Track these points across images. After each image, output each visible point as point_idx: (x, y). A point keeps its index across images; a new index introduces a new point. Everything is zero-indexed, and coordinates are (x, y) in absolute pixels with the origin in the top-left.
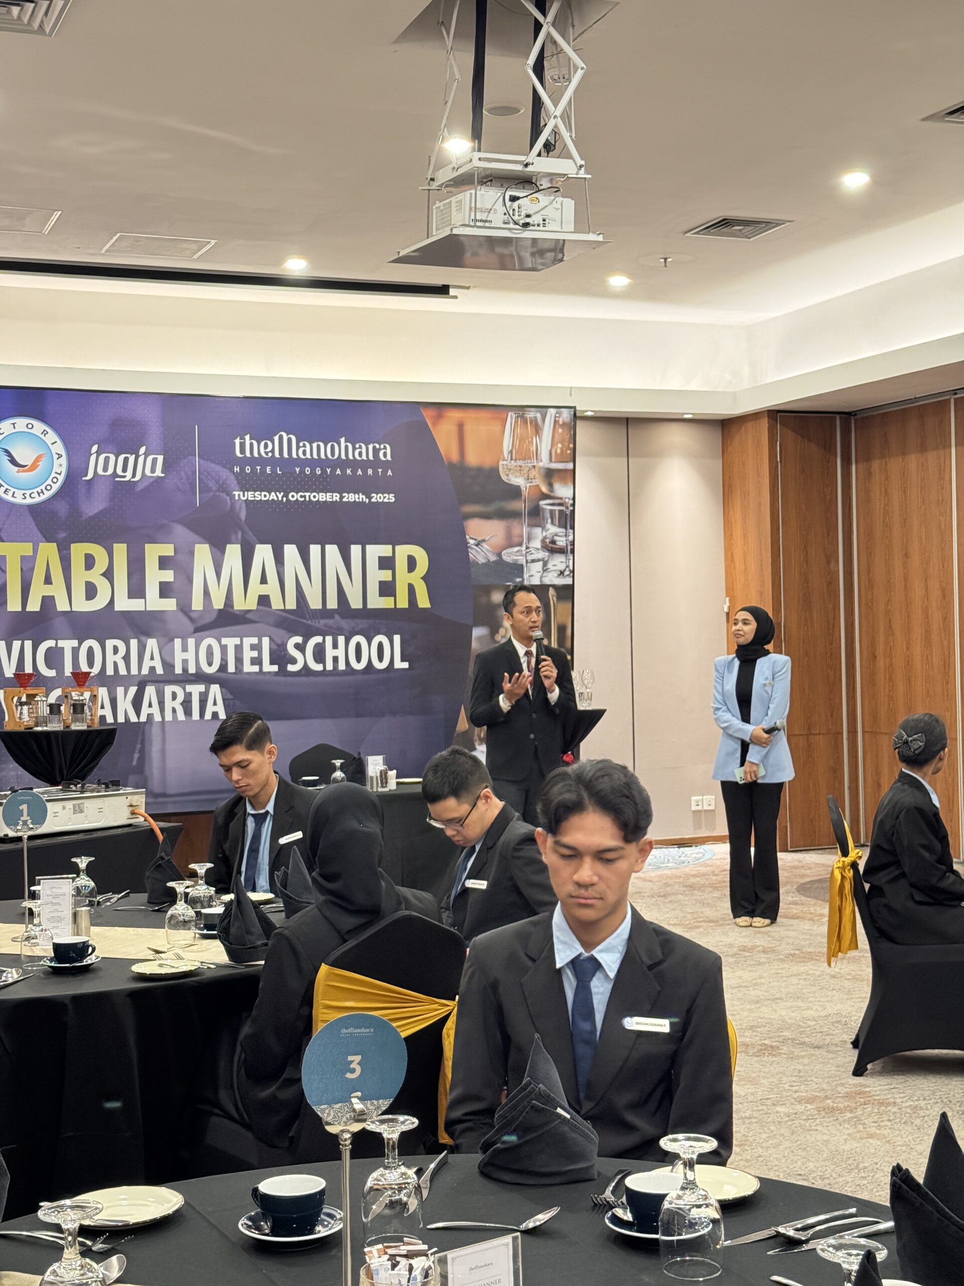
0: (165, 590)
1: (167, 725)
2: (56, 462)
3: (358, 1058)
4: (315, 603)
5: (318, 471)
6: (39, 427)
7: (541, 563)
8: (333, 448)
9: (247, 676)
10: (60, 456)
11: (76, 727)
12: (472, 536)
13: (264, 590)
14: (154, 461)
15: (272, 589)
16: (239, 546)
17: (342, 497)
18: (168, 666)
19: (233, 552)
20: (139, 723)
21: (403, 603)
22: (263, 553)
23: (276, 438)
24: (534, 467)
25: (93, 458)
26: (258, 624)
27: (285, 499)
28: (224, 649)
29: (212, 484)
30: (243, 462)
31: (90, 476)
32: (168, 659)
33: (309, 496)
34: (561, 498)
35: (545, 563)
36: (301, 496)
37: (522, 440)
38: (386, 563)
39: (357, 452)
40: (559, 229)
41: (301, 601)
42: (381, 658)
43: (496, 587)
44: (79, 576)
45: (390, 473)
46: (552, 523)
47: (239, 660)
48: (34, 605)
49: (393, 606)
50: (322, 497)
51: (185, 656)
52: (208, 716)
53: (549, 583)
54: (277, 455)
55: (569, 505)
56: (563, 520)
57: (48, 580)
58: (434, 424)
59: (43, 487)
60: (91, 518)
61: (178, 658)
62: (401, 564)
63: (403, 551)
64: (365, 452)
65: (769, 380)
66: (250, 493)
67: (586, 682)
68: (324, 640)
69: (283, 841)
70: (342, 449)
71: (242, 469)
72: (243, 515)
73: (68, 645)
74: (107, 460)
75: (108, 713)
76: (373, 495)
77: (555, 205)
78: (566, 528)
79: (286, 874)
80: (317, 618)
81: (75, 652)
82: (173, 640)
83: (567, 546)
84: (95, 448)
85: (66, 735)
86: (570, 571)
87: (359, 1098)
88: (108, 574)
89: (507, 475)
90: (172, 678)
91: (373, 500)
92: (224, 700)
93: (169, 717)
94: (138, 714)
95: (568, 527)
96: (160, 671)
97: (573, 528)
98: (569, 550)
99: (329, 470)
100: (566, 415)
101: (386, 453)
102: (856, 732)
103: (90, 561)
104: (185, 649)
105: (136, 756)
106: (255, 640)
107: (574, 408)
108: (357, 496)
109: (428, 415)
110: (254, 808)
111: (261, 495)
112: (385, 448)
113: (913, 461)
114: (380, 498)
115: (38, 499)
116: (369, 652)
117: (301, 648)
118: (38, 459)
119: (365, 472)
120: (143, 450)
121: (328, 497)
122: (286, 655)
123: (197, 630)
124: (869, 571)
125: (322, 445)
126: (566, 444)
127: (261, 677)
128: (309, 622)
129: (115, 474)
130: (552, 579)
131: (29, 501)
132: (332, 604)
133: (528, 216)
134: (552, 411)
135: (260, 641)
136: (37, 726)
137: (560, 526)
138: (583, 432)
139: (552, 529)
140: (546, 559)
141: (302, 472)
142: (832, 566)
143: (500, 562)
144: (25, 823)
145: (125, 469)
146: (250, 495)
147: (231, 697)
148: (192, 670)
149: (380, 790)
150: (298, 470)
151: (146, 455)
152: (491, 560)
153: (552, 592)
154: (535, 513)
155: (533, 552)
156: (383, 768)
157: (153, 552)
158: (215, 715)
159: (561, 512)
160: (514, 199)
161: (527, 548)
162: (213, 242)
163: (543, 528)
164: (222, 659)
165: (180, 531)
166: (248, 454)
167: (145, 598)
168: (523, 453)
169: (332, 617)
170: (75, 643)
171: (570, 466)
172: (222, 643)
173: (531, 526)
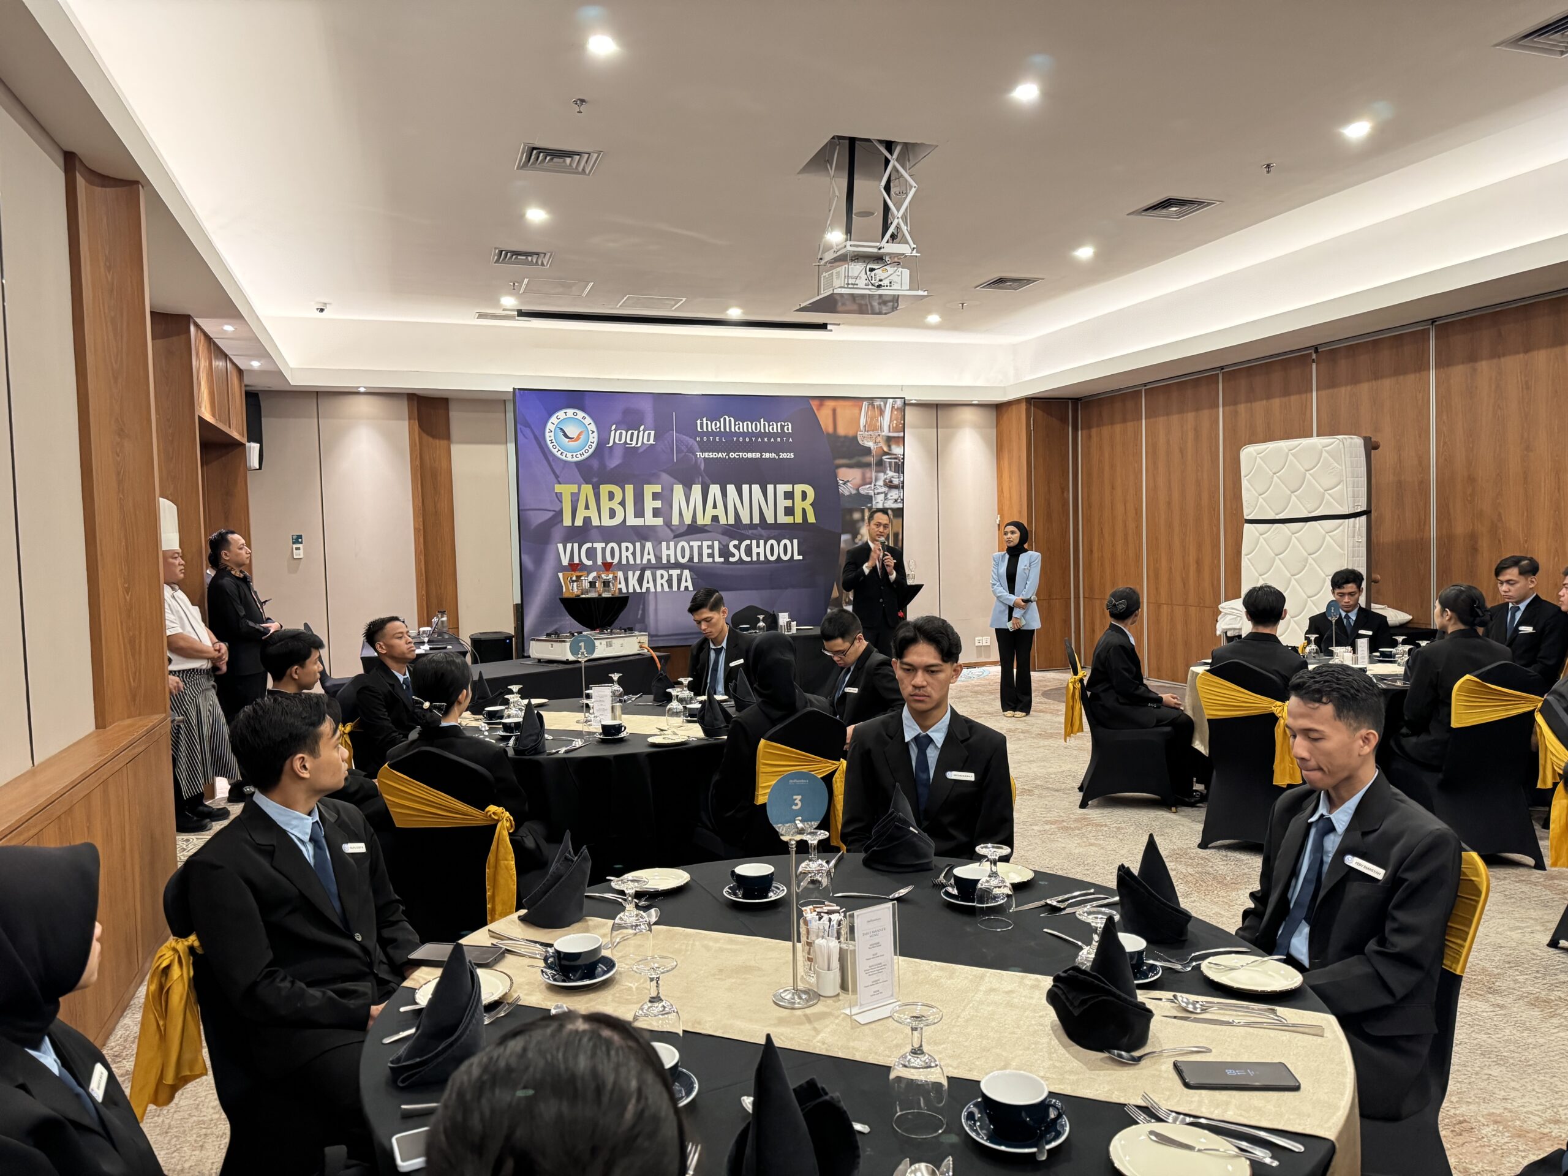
0: (656, 513)
1: (658, 594)
2: (591, 436)
3: (799, 797)
4: (746, 520)
5: (747, 440)
6: (581, 414)
7: (883, 495)
8: (756, 425)
9: (705, 565)
10: (593, 432)
11: (605, 595)
12: (841, 479)
13: (715, 512)
14: (649, 434)
15: (720, 512)
16: (700, 485)
17: (761, 455)
18: (658, 558)
19: (697, 489)
20: (641, 593)
21: (799, 519)
22: (715, 490)
23: (722, 420)
24: (879, 435)
25: (613, 432)
26: (712, 533)
27: (727, 457)
28: (691, 548)
29: (684, 448)
30: (703, 434)
31: (611, 444)
32: (658, 554)
33: (742, 455)
34: (896, 455)
35: (886, 495)
36: (737, 455)
37: (872, 419)
38: (789, 495)
39: (771, 427)
40: (899, 288)
41: (738, 519)
42: (785, 553)
43: (856, 510)
44: (606, 504)
45: (791, 440)
46: (890, 470)
47: (700, 555)
48: (579, 522)
49: (793, 522)
50: (750, 455)
51: (668, 552)
52: (682, 589)
54: (722, 430)
55: (901, 459)
56: (897, 468)
57: (587, 507)
58: (818, 410)
59: (583, 451)
60: (612, 469)
61: (665, 553)
62: (798, 496)
63: (799, 488)
64: (776, 427)
65: (1026, 379)
66: (706, 453)
67: (911, 567)
68: (751, 542)
69: (732, 664)
70: (762, 426)
71: (702, 439)
72: (702, 467)
73: (599, 546)
74: (621, 434)
75: (623, 586)
76: (780, 454)
77: (897, 273)
78: (899, 473)
79: (736, 684)
80: (747, 529)
81: (604, 550)
82: (661, 543)
83: (899, 484)
84: (614, 427)
85: (600, 600)
86: (901, 499)
87: (801, 821)
88: (623, 503)
89: (863, 441)
90: (661, 566)
91: (781, 457)
92: (692, 579)
93: (659, 589)
94: (641, 587)
96: (653, 561)
97: (903, 473)
98: (901, 487)
99: (754, 439)
100: (899, 403)
101: (789, 428)
102: (1079, 597)
103: (611, 496)
104: (668, 548)
105: (640, 612)
106: (710, 543)
107: (904, 398)
108: (771, 455)
109: (814, 404)
110: (715, 645)
111: (713, 454)
112: (788, 425)
113: (1118, 428)
114: (785, 455)
115: (580, 458)
116: (779, 550)
117: (737, 547)
118: (580, 434)
119: (776, 440)
120: (642, 428)
121: (753, 455)
122: (728, 552)
123: (675, 537)
124: (1089, 496)
125: (750, 423)
126: (899, 421)
127: (714, 565)
128: (743, 532)
129: (626, 443)
130: (890, 504)
131: (575, 459)
132: (756, 520)
133: (881, 280)
134: (891, 400)
135: (713, 543)
136: (582, 594)
137: (895, 472)
138: (910, 412)
139: (890, 474)
140: (886, 492)
141: (738, 440)
142: (1065, 494)
143: (858, 494)
144: (583, 653)
145: (631, 440)
146: (706, 455)
147: (696, 577)
148: (673, 561)
149: (786, 633)
150: (735, 439)
151: (644, 431)
152: (853, 493)
154: (880, 464)
155: (878, 487)
156: (788, 620)
157: (649, 490)
158: (686, 588)
159: (895, 462)
160: (872, 270)
161: (875, 485)
162: (684, 299)
163: (885, 473)
164: (690, 554)
165: (665, 477)
166: (705, 430)
167: (644, 517)
168: (872, 427)
169: (756, 529)
170: (603, 545)
171: (901, 434)
172: (691, 545)
173: (877, 472)
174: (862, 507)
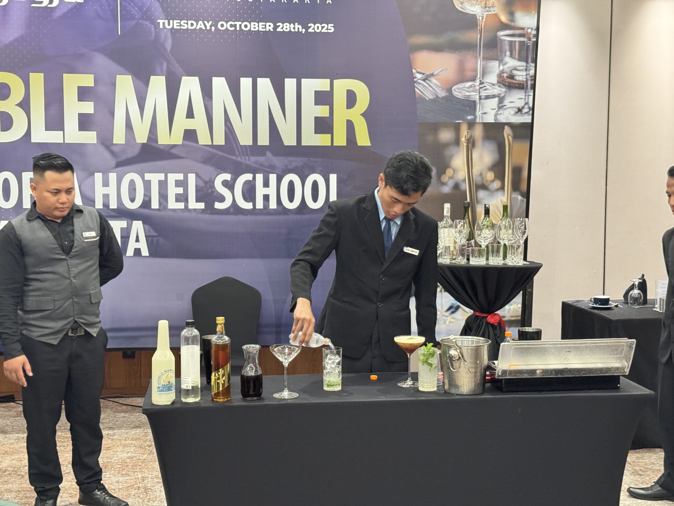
0: (85, 123)
4: (245, 139)
7: (497, 99)
9: (171, 213)
12: (418, 70)
13: (190, 124)
15: (199, 124)
16: (164, 78)
17: (276, 27)
18: (88, 200)
19: (158, 84)
21: (341, 140)
22: (190, 85)
26: (185, 160)
27: (213, 28)
28: (147, 185)
29: (134, 11)
32: (88, 193)
33: (240, 25)
34: (523, 29)
35: (501, 100)
36: (231, 26)
38: (323, 98)
41: (231, 137)
42: (315, 197)
43: (446, 125)
46: (511, 56)
47: (163, 197)
49: (330, 144)
50: (254, 26)
51: (106, 190)
52: (130, 253)
53: (504, 121)
55: (531, 36)
56: (524, 53)
61: (99, 192)
62: (340, 99)
63: (342, 86)
66: (175, 21)
68: (254, 178)
72: (169, 45)
76: (309, 25)
78: (527, 62)
80: (247, 155)
82: (93, 174)
83: (527, 81)
86: (529, 108)
88: (25, 105)
91: (310, 30)
92: (147, 237)
95: (530, 60)
97: (535, 61)
98: (530, 86)
103: (4, 91)
104: (106, 184)
106: (180, 177)
108: (292, 26)
111: (187, 24)
114: (318, 28)
116: (303, 191)
117: (229, 185)
121: (261, 27)
122: (213, 192)
123: (119, 164)
127: (186, 214)
128: (239, 159)
130: (508, 116)
132: (264, 140)
135: (186, 178)
137: (519, 60)
139: (511, 63)
140: (502, 95)
143: (450, 98)
146: (175, 24)
147: (155, 234)
148: (113, 205)
152: (440, 96)
153: (507, 130)
154: (492, 45)
155: (488, 87)
157: (72, 82)
158: (138, 252)
159: (520, 42)
161: (481, 83)
163: (501, 61)
164: (145, 195)
165: (101, 60)
167: (63, 129)
169: (264, 155)
172: (146, 179)
173: (487, 59)
174: (457, 122)
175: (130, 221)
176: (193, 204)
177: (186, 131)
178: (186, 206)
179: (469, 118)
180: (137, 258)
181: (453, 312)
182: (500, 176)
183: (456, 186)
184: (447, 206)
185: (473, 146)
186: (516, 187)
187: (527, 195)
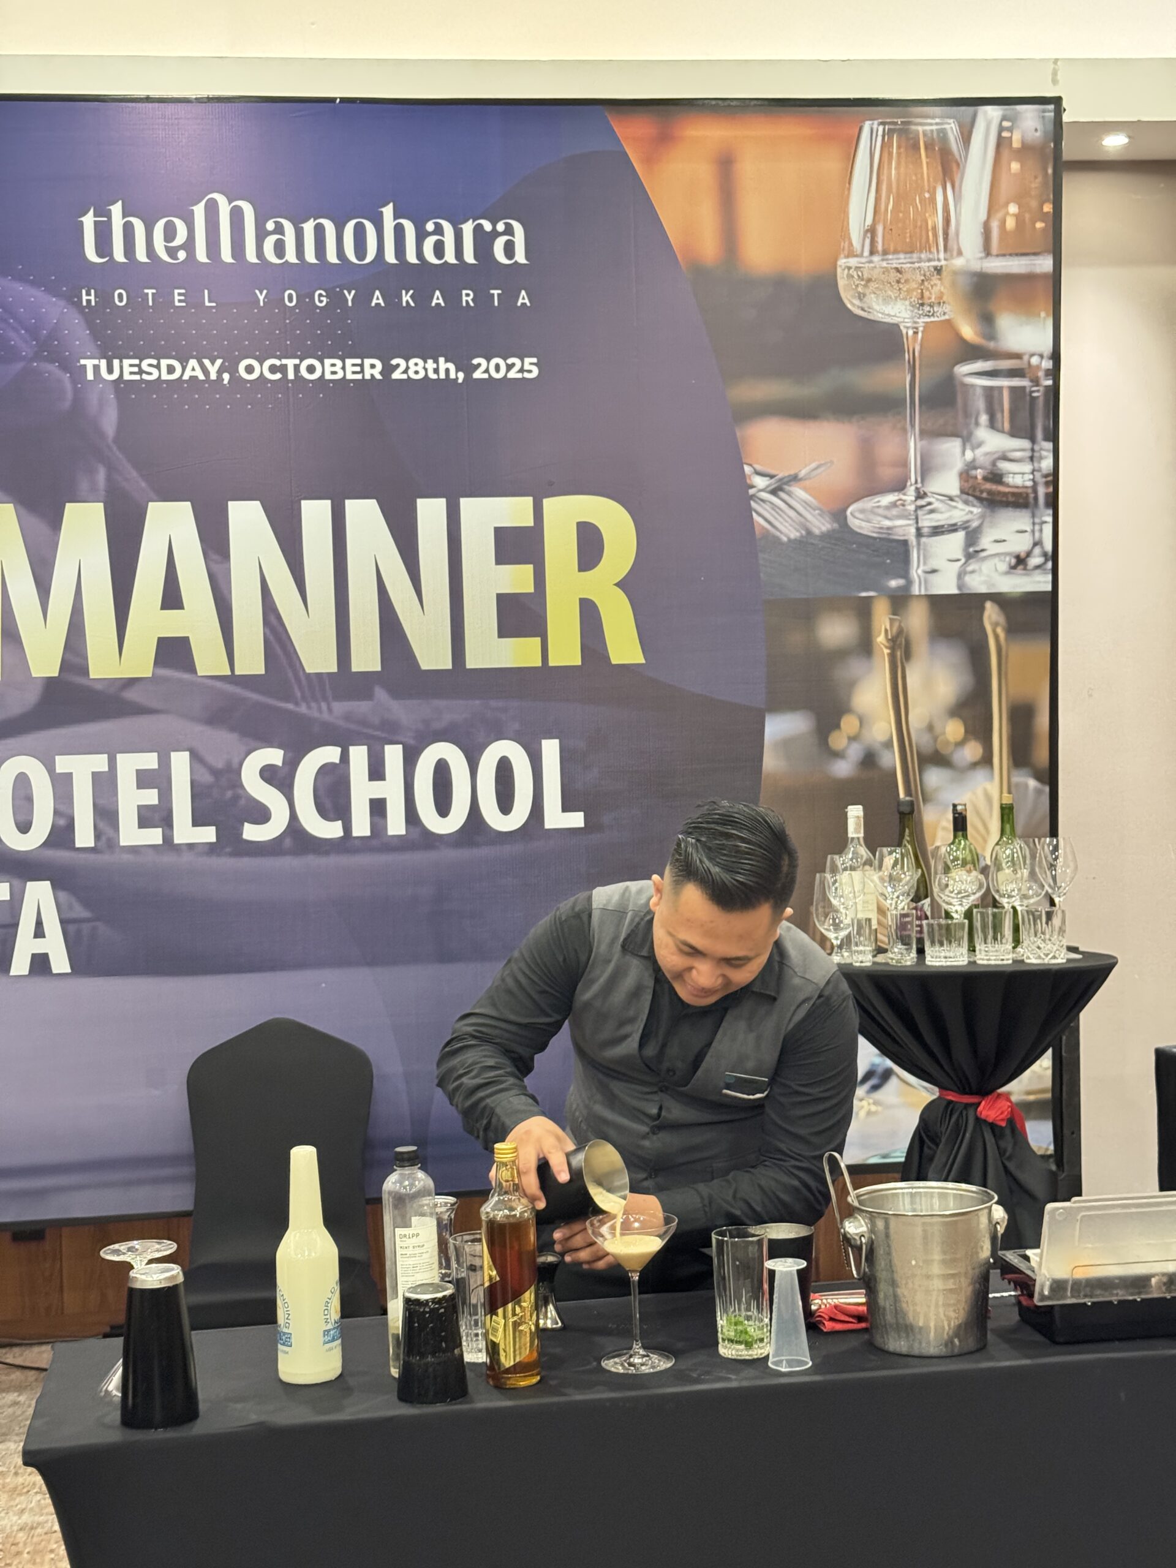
4: (317, 656)
5: (321, 299)
7: (960, 535)
8: (360, 232)
9: (127, 857)
12: (758, 467)
13: (173, 624)
15: (195, 622)
16: (101, 505)
17: (388, 370)
19: (85, 523)
21: (566, 651)
22: (170, 524)
23: (199, 211)
24: (938, 270)
26: (162, 717)
27: (226, 377)
28: (62, 785)
30: (107, 277)
33: (297, 368)
34: (1018, 356)
35: (972, 536)
36: (273, 369)
37: (903, 199)
38: (518, 545)
39: (429, 243)
41: (279, 650)
42: (505, 802)
43: (834, 605)
45: (523, 299)
46: (992, 425)
47: (105, 815)
49: (538, 663)
50: (333, 369)
53: (983, 589)
54: (201, 256)
55: (1041, 374)
56: (1024, 417)
62: (560, 547)
63: (564, 512)
64: (451, 243)
66: (126, 362)
68: (345, 757)
70: (388, 236)
72: (109, 422)
76: (475, 361)
78: (1033, 440)
80: (325, 698)
83: (1034, 488)
86: (1045, 554)
89: (861, 297)
91: (478, 375)
92: (63, 922)
95: (1039, 434)
97: (1053, 436)
98: (1043, 498)
99: (350, 296)
100: (1032, 123)
101: (513, 244)
106: (149, 761)
107: (1057, 101)
108: (431, 364)
109: (631, 135)
111: (158, 367)
112: (509, 230)
114: (497, 368)
116: (474, 787)
117: (280, 778)
119: (453, 298)
121: (349, 369)
122: (236, 798)
125: (329, 226)
126: (1034, 204)
127: (168, 859)
128: (303, 709)
130: (992, 577)
132: (366, 658)
134: (993, 113)
135: (165, 763)
137: (1014, 433)
139: (992, 442)
140: (975, 524)
141: (276, 300)
143: (843, 534)
146: (127, 369)
147: (85, 914)
150: (262, 296)
152: (817, 532)
153: (991, 613)
154: (943, 400)
155: (936, 505)
158: (40, 963)
159: (1013, 390)
161: (920, 495)
163: (967, 440)
164: (56, 813)
166: (119, 256)
168: (906, 234)
169: (369, 696)
171: (1045, 264)
172: (59, 769)
173: (930, 434)
174: (864, 594)
175: (17, 882)
176: (185, 832)
177: (161, 641)
178: (168, 839)
179: (894, 583)
180: (41, 982)
181: (875, 1088)
182: (980, 730)
183: (869, 760)
184: (855, 812)
185: (908, 655)
186: (1020, 756)
187: (1050, 777)
